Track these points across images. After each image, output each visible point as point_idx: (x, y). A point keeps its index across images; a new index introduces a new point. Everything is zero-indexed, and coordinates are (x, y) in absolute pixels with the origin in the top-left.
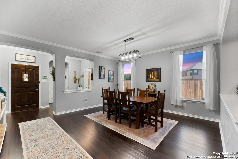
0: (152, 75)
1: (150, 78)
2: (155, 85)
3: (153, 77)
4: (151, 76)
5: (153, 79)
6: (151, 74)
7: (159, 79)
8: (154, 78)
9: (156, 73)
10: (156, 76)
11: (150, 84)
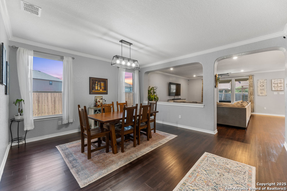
0: (99, 86)
1: (96, 90)
2: (102, 98)
3: (99, 88)
4: (96, 87)
5: (99, 91)
6: (96, 85)
7: (106, 91)
8: (101, 90)
9: (102, 84)
10: (103, 88)
11: (95, 97)
